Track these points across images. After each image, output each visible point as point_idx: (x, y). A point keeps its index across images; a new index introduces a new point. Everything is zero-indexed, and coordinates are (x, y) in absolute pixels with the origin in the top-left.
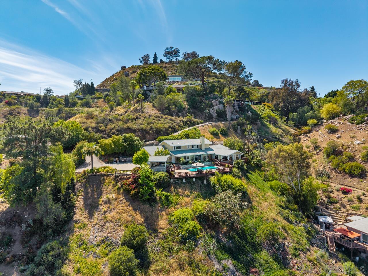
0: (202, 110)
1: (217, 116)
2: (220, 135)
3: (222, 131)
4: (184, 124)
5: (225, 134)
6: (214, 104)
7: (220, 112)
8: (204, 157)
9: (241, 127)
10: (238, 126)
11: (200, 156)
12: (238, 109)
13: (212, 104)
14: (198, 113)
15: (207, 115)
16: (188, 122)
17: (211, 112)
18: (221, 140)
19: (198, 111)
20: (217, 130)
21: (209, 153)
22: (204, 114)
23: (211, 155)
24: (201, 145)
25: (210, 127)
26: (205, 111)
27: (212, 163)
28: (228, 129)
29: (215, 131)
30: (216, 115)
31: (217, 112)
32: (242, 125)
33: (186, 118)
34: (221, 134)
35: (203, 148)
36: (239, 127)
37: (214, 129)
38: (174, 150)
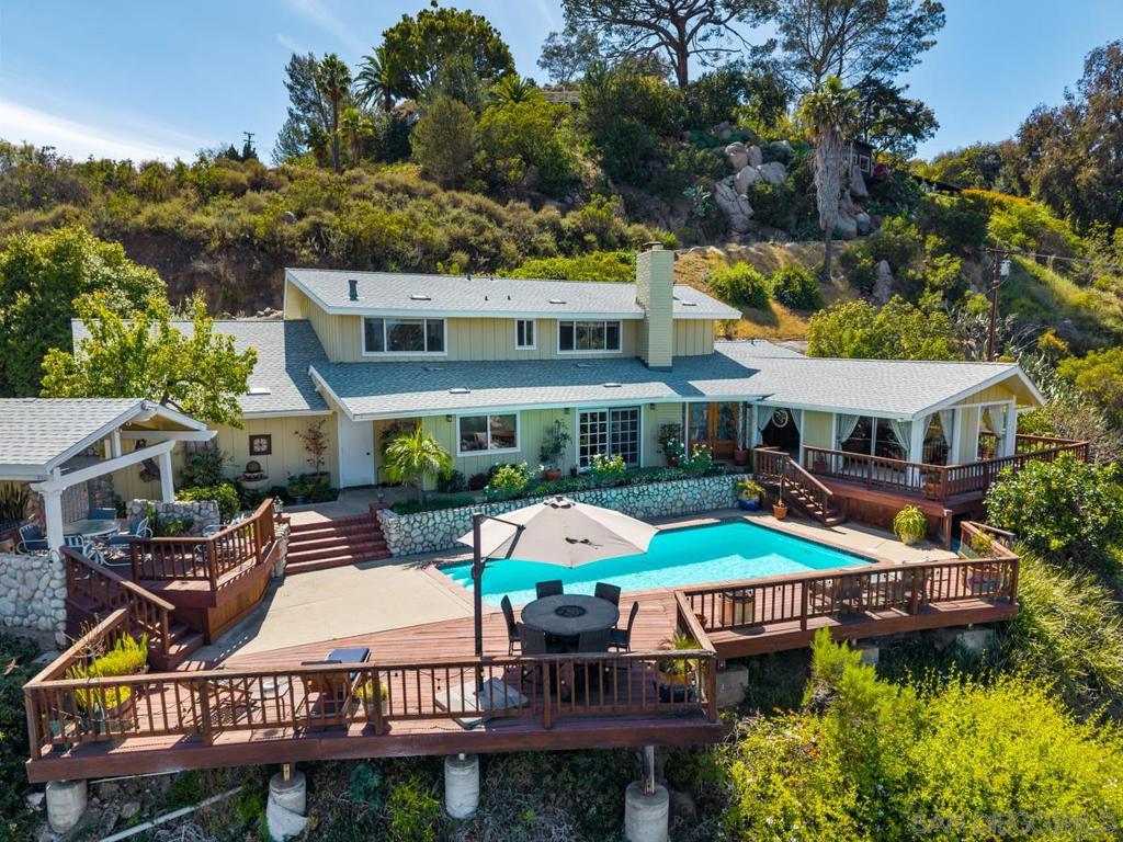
0: (670, 190)
1: (752, 218)
2: (775, 306)
3: (788, 281)
4: (564, 243)
5: (804, 301)
6: (736, 159)
7: (774, 199)
8: (668, 433)
9: (894, 271)
10: (877, 259)
11: (628, 416)
12: (862, 190)
13: (725, 157)
14: (654, 203)
15: (700, 211)
16: (590, 237)
17: (718, 198)
18: (781, 331)
19: (652, 195)
20: (757, 275)
21: (715, 390)
22: (683, 210)
23: (729, 412)
24: (639, 326)
25: (714, 262)
26: (689, 192)
27: (738, 489)
28: (822, 275)
29: (749, 279)
30: (749, 211)
31: (755, 198)
32: (900, 256)
33: (579, 214)
34: (781, 299)
35: (660, 351)
36: (884, 266)
37: (741, 270)
38: (364, 354)
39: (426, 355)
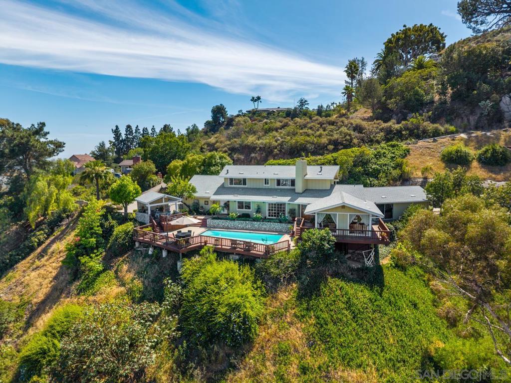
0: (474, 103)
3: (486, 152)
4: (390, 136)
8: (292, 212)
11: (281, 206)
14: (463, 110)
17: (501, 104)
19: (464, 106)
26: (482, 103)
27: (289, 228)
33: (406, 122)
38: (229, 185)
39: (242, 186)
